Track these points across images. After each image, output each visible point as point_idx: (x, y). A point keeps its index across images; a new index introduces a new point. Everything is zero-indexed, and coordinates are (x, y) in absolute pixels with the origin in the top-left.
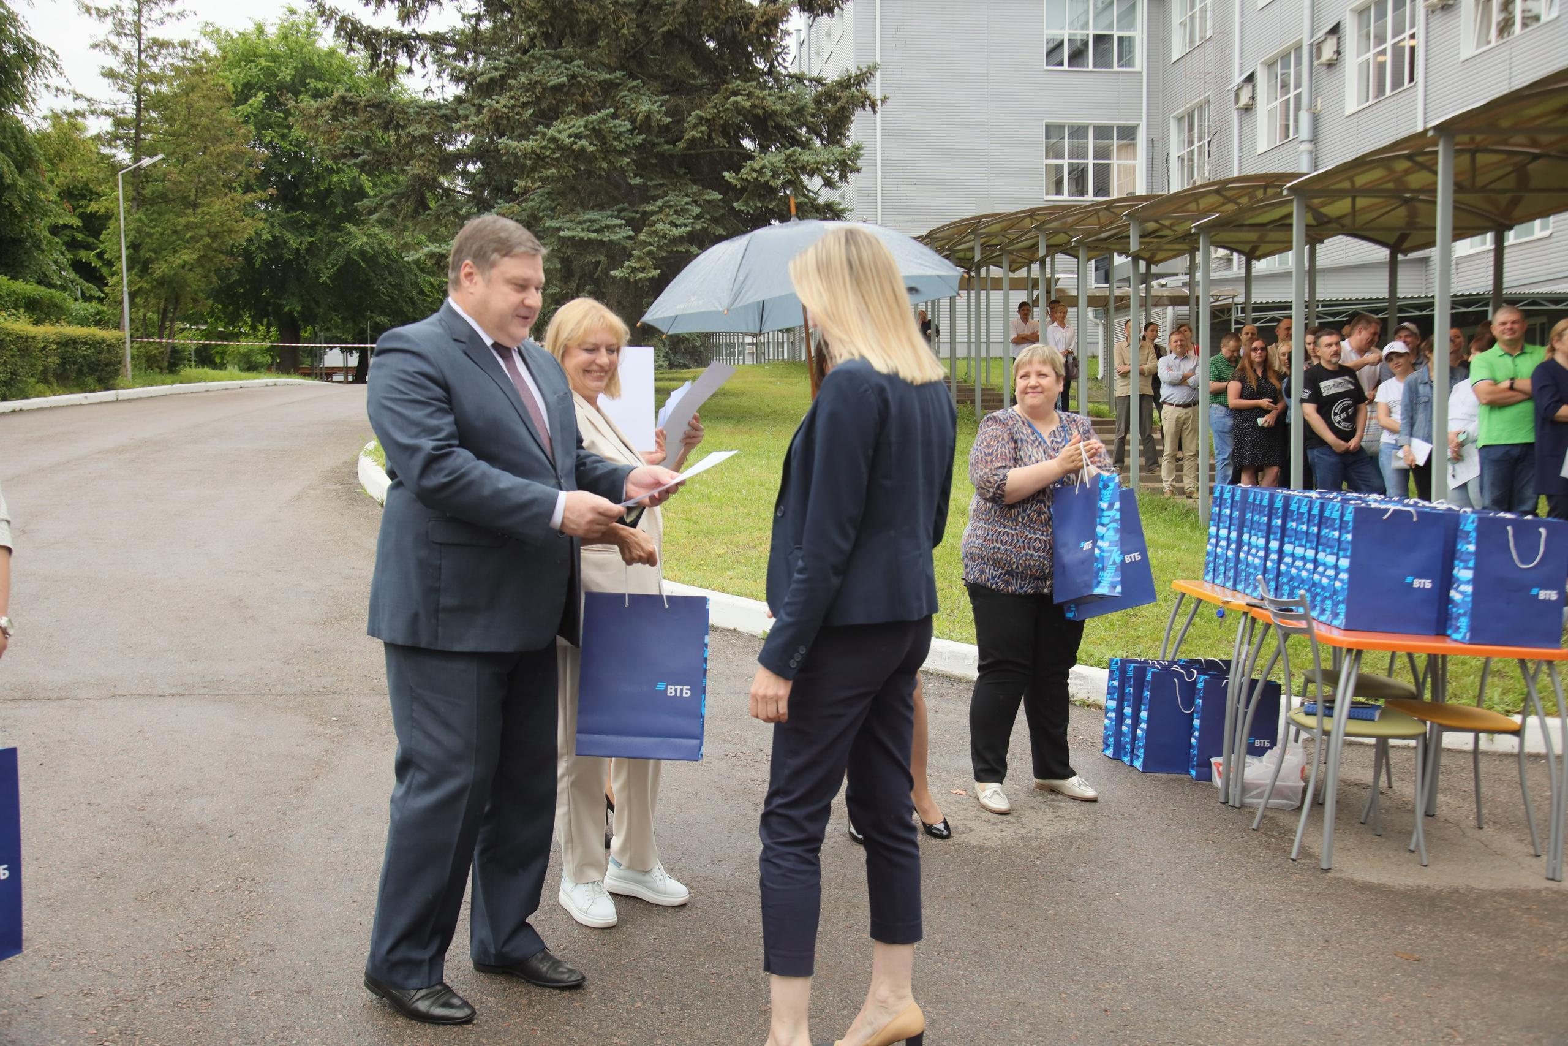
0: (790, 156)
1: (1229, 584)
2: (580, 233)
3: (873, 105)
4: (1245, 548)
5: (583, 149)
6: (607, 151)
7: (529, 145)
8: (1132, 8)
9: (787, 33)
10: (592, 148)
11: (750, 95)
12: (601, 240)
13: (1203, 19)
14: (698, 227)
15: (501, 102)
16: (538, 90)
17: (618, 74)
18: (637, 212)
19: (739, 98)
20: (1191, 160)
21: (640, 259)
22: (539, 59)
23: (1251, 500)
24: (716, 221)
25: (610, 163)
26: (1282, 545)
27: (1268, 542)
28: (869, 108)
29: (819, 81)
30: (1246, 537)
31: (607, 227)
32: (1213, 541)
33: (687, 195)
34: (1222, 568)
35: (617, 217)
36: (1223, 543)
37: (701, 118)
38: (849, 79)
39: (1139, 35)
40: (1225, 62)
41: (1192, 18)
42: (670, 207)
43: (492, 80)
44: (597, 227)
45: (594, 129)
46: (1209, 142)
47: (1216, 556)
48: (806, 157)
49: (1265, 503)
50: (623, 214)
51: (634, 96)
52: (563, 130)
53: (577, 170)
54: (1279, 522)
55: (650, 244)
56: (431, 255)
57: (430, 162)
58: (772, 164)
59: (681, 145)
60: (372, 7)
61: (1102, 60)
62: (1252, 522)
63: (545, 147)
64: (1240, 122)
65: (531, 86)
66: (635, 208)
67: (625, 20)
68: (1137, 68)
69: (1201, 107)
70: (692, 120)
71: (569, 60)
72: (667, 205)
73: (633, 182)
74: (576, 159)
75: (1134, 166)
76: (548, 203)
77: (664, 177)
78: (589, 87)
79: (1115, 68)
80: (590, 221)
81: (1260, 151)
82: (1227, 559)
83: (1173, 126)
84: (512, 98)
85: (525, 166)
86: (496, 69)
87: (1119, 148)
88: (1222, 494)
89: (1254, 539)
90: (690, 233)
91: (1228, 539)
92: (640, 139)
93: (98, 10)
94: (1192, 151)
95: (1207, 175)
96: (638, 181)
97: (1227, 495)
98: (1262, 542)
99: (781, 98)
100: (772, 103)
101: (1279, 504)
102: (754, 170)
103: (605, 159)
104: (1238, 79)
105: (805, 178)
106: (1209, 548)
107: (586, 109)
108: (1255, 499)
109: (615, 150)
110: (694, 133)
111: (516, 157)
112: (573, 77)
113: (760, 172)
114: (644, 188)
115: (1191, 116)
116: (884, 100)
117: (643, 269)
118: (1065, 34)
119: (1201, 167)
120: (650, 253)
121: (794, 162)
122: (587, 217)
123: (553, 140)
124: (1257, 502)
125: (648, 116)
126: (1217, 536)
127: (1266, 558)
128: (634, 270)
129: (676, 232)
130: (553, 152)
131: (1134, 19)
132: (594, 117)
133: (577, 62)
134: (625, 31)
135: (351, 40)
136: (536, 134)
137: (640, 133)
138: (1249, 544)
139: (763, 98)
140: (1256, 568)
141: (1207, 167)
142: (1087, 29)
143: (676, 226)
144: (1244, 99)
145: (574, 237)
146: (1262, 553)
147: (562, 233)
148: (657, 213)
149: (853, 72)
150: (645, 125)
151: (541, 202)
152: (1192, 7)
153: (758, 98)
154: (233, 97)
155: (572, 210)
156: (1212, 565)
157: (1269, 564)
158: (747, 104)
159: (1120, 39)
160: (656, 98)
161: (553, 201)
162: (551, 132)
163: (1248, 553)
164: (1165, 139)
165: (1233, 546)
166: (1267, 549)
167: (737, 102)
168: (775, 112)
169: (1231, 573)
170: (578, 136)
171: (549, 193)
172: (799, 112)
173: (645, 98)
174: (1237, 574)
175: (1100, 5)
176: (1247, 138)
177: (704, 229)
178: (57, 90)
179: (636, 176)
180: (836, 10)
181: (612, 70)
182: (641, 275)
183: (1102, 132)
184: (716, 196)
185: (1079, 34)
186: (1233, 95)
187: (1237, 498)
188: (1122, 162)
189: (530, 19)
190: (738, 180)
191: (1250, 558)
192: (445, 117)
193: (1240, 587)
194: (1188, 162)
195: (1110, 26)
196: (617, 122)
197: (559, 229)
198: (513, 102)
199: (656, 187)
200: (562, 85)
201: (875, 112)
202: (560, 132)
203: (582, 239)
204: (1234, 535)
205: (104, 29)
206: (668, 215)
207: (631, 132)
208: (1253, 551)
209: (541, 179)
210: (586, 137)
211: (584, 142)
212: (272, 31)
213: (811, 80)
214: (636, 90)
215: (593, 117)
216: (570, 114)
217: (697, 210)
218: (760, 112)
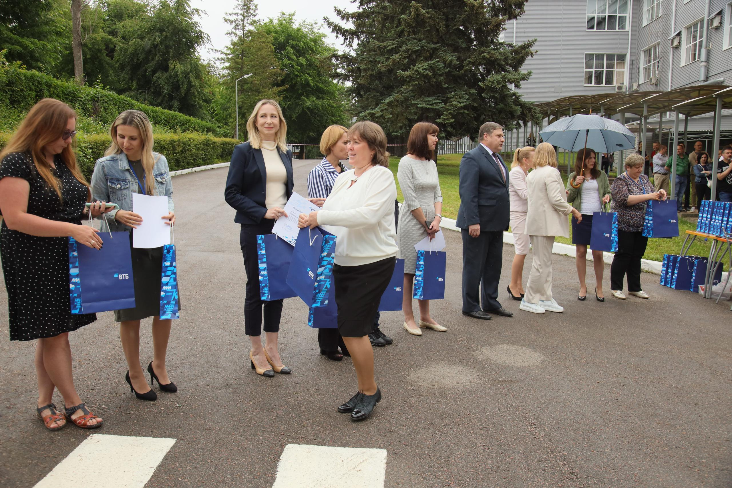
0: (504, 76)
1: (706, 232)
2: (425, 106)
3: (532, 54)
4: (713, 220)
5: (427, 74)
6: (435, 75)
7: (408, 73)
8: (626, 3)
9: (504, 29)
10: (430, 74)
11: (489, 53)
12: (432, 109)
13: (658, 8)
14: (468, 103)
15: (396, 57)
16: (410, 52)
17: (438, 45)
18: (444, 97)
19: (485, 54)
20: (649, 69)
21: (446, 115)
22: (409, 40)
23: (716, 205)
24: (474, 100)
25: (436, 79)
26: (728, 218)
27: (723, 218)
28: (530, 56)
29: (510, 45)
30: (714, 217)
31: (435, 103)
32: (701, 218)
33: (463, 91)
34: (704, 227)
35: (438, 100)
36: (705, 219)
37: (470, 62)
38: (525, 45)
39: (628, 15)
40: (667, 28)
41: (652, 8)
42: (457, 95)
43: (392, 48)
44: (431, 103)
45: (431, 67)
46: (658, 62)
47: (702, 223)
48: (510, 76)
49: (722, 206)
50: (439, 98)
51: (444, 54)
52: (421, 67)
53: (425, 82)
54: (727, 212)
55: (450, 110)
56: (369, 114)
57: (367, 78)
58: (497, 79)
59: (462, 72)
60: (345, 21)
61: (611, 26)
62: (716, 212)
63: (413, 74)
64: (673, 53)
65: (407, 51)
66: (444, 96)
67: (441, 24)
68: (627, 29)
69: (655, 46)
70: (466, 62)
71: (420, 40)
72: (456, 95)
73: (444, 86)
74: (424, 78)
75: (623, 72)
76: (412, 94)
77: (455, 83)
78: (428, 51)
79: (617, 30)
80: (429, 101)
81: (682, 66)
82: (706, 224)
83: (642, 55)
84: (400, 55)
85: (406, 80)
86: (393, 44)
87: (617, 63)
88: (705, 203)
89: (717, 217)
90: (465, 106)
91: (707, 217)
92: (447, 70)
93: (230, 21)
94: (650, 66)
95: (657, 75)
96: (446, 86)
97: (706, 204)
98: (720, 218)
99: (500, 53)
100: (497, 56)
101: (727, 206)
102: (490, 82)
103: (434, 77)
104: (673, 35)
105: (509, 85)
106: (699, 220)
107: (427, 59)
108: (718, 205)
109: (438, 74)
110: (467, 67)
111: (404, 77)
112: (422, 47)
113: (493, 82)
114: (447, 88)
115: (650, 50)
116: (536, 52)
117: (448, 119)
118: (596, 15)
119: (654, 72)
120: (450, 113)
121: (505, 78)
122: (427, 99)
123: (417, 71)
124: (719, 205)
125: (451, 61)
126: (702, 217)
127: (722, 223)
128: (445, 119)
129: (460, 105)
130: (417, 76)
131: (626, 8)
132: (432, 62)
133: (423, 41)
134: (441, 29)
135: (337, 34)
136: (410, 68)
137: (447, 68)
138: (715, 219)
139: (494, 54)
140: (717, 226)
141: (657, 72)
142: (605, 13)
143: (460, 103)
144: (676, 43)
145: (422, 107)
146: (720, 222)
147: (418, 106)
148: (452, 98)
149: (526, 42)
150: (449, 65)
151: (410, 94)
152: (653, 4)
153: (492, 54)
154: (274, 51)
155: (421, 97)
156: (700, 226)
157: (723, 225)
158: (488, 56)
159: (619, 17)
160: (453, 54)
161: (414, 93)
162: (416, 68)
163: (715, 222)
164: (638, 60)
165: (709, 220)
166: (722, 220)
167: (484, 56)
168: (497, 59)
169: (708, 228)
170: (426, 69)
171: (412, 90)
172: (506, 58)
173: (449, 54)
174: (710, 228)
175: (610, 2)
176: (676, 60)
177: (470, 104)
178: (215, 50)
179: (445, 84)
180: (518, 17)
181: (436, 43)
182: (447, 121)
183: (610, 57)
184: (473, 91)
185: (601, 15)
186: (670, 41)
187: (711, 204)
188: (618, 70)
189: (408, 26)
190: (484, 85)
191: (715, 223)
192: (370, 61)
193: (710, 233)
194: (647, 70)
195: (615, 11)
196: (439, 63)
197: (417, 104)
198: (401, 56)
199: (451, 88)
200: (419, 50)
201: (532, 57)
202: (419, 68)
203: (426, 108)
204: (709, 216)
205: (230, 27)
206: (457, 98)
207: (444, 67)
208: (717, 221)
209: (412, 85)
210: (428, 70)
211: (428, 72)
212: (276, 22)
213: (507, 45)
214: (444, 51)
215: (430, 62)
216: (421, 61)
217: (467, 97)
218: (493, 59)
